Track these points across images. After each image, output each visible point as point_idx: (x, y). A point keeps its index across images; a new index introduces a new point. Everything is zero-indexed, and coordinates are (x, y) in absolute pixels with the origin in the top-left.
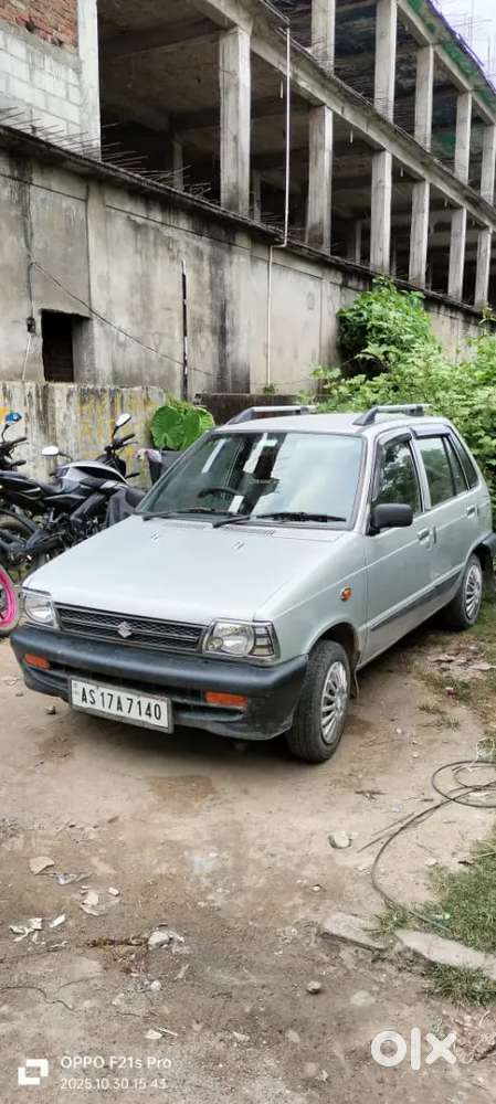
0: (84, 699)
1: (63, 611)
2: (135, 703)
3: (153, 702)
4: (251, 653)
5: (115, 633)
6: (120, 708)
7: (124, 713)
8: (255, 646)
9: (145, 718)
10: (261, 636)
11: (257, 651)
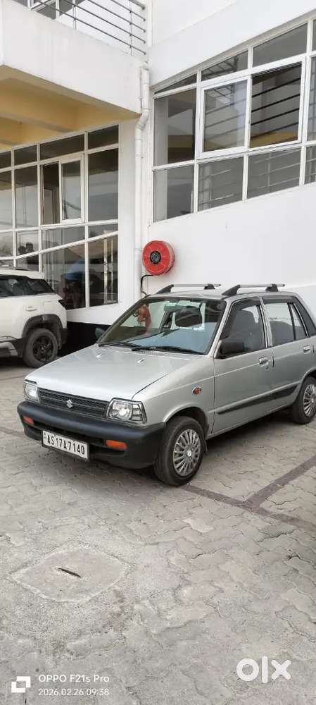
0: (49, 442)
1: (42, 392)
2: (72, 445)
3: (81, 444)
4: (130, 419)
5: (65, 405)
6: (65, 447)
7: (68, 450)
8: (133, 415)
9: (77, 453)
10: (136, 409)
11: (134, 418)
